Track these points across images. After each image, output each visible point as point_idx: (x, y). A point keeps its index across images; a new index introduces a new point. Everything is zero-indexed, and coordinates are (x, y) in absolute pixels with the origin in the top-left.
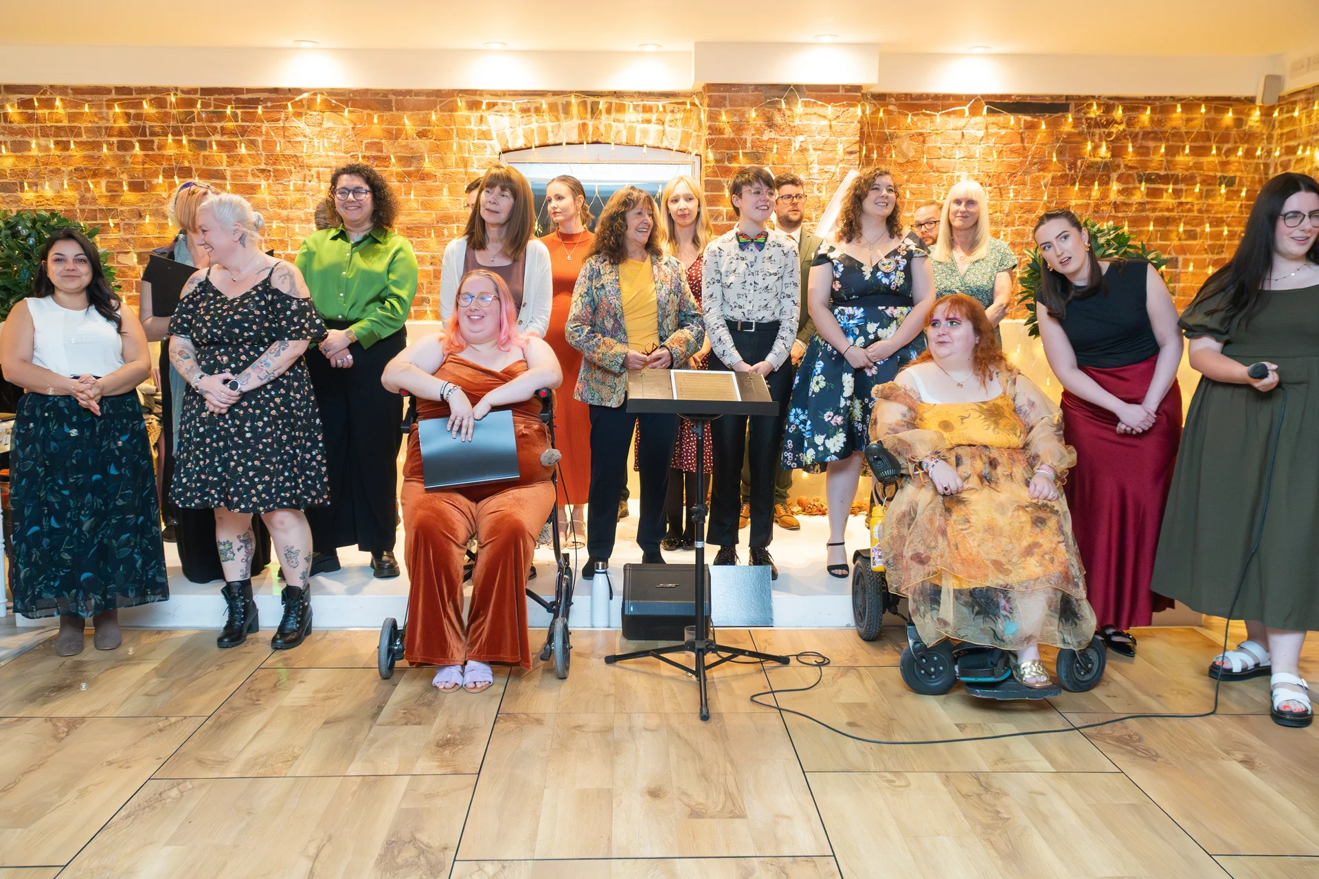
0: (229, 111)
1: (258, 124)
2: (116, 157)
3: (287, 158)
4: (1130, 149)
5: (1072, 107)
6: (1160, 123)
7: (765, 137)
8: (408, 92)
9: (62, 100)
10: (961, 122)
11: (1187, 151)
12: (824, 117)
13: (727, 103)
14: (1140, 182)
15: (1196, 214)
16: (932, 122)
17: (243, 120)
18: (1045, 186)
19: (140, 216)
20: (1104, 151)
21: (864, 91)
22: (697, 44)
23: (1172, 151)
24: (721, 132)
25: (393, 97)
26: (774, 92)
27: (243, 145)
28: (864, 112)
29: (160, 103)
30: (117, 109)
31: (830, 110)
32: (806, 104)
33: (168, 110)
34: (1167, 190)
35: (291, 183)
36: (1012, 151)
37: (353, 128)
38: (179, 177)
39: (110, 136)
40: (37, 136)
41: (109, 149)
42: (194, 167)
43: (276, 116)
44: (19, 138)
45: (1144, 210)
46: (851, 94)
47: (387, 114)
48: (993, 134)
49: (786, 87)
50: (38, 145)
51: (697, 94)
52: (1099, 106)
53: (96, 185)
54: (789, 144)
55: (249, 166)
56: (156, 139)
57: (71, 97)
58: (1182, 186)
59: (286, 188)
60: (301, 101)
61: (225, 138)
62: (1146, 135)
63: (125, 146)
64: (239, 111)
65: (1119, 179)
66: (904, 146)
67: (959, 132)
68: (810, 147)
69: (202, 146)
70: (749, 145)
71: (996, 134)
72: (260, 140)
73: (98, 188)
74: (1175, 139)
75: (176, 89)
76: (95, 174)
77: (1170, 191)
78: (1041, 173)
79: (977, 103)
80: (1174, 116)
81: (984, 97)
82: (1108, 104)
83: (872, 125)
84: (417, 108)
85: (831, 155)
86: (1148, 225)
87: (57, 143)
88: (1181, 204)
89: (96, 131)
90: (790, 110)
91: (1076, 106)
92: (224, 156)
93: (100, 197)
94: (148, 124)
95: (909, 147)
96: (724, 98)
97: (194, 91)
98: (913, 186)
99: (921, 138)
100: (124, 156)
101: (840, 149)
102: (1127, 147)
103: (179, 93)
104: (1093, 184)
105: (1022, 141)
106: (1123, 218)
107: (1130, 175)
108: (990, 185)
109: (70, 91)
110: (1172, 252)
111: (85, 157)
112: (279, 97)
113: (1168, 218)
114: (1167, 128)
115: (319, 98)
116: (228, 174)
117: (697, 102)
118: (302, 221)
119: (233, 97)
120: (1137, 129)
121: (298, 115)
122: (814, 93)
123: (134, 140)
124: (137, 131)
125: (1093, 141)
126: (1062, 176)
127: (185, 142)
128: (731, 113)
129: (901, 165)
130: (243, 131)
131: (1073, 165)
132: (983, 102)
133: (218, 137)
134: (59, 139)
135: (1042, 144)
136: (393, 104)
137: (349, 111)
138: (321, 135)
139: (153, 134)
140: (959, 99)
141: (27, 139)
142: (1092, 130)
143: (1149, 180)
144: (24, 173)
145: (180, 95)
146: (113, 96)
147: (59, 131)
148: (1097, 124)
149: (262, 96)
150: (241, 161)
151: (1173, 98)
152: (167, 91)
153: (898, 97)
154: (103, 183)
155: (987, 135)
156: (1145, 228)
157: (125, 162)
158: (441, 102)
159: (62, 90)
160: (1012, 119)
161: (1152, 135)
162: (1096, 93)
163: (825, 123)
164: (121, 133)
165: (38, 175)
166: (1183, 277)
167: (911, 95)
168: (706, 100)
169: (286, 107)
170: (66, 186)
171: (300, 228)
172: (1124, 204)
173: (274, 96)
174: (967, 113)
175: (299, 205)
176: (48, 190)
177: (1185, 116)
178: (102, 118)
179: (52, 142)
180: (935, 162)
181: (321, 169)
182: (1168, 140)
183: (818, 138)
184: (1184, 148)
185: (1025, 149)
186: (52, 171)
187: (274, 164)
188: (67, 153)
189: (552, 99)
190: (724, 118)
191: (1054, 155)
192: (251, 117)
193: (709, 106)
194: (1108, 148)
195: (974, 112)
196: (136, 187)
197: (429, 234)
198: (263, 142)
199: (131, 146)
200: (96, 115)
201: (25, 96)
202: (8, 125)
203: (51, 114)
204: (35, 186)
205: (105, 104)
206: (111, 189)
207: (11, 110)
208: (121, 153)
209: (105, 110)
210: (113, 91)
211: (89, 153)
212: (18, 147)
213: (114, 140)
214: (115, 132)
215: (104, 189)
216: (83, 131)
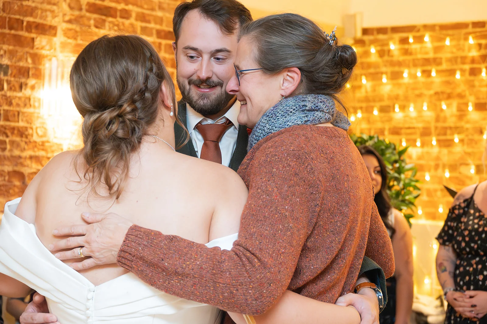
2: (466, 82)
9: (431, 36)
19: (481, 132)
30: (471, 41)
39: (463, 63)
40: (408, 66)
41: (462, 75)
44: (396, 69)
50: (409, 74)
53: (448, 106)
57: (437, 33)
63: (474, 72)
73: (449, 108)
76: (449, 97)
87: (423, 72)
89: (453, 60)
93: (452, 116)
100: (473, 81)
109: (437, 28)
111: (443, 82)
123: (482, 66)
134: (425, 68)
141: (401, 69)
144: (397, 98)
146: (470, 29)
147: (427, 61)
154: (455, 103)
157: (473, 86)
159: (430, 28)
164: (473, 61)
165: (407, 99)
170: (425, 108)
176: (412, 110)
179: (419, 70)
186: (416, 95)
188: (429, 80)
199: (480, 71)
200: (455, 46)
201: (404, 35)
202: (390, 59)
203: (421, 48)
204: (403, 108)
205: (462, 37)
206: (459, 109)
207: (393, 47)
208: (472, 78)
209: (462, 42)
210: (470, 26)
211: (447, 79)
212: (396, 76)
213: (467, 67)
214: (468, 60)
215: (454, 109)
216: (444, 60)
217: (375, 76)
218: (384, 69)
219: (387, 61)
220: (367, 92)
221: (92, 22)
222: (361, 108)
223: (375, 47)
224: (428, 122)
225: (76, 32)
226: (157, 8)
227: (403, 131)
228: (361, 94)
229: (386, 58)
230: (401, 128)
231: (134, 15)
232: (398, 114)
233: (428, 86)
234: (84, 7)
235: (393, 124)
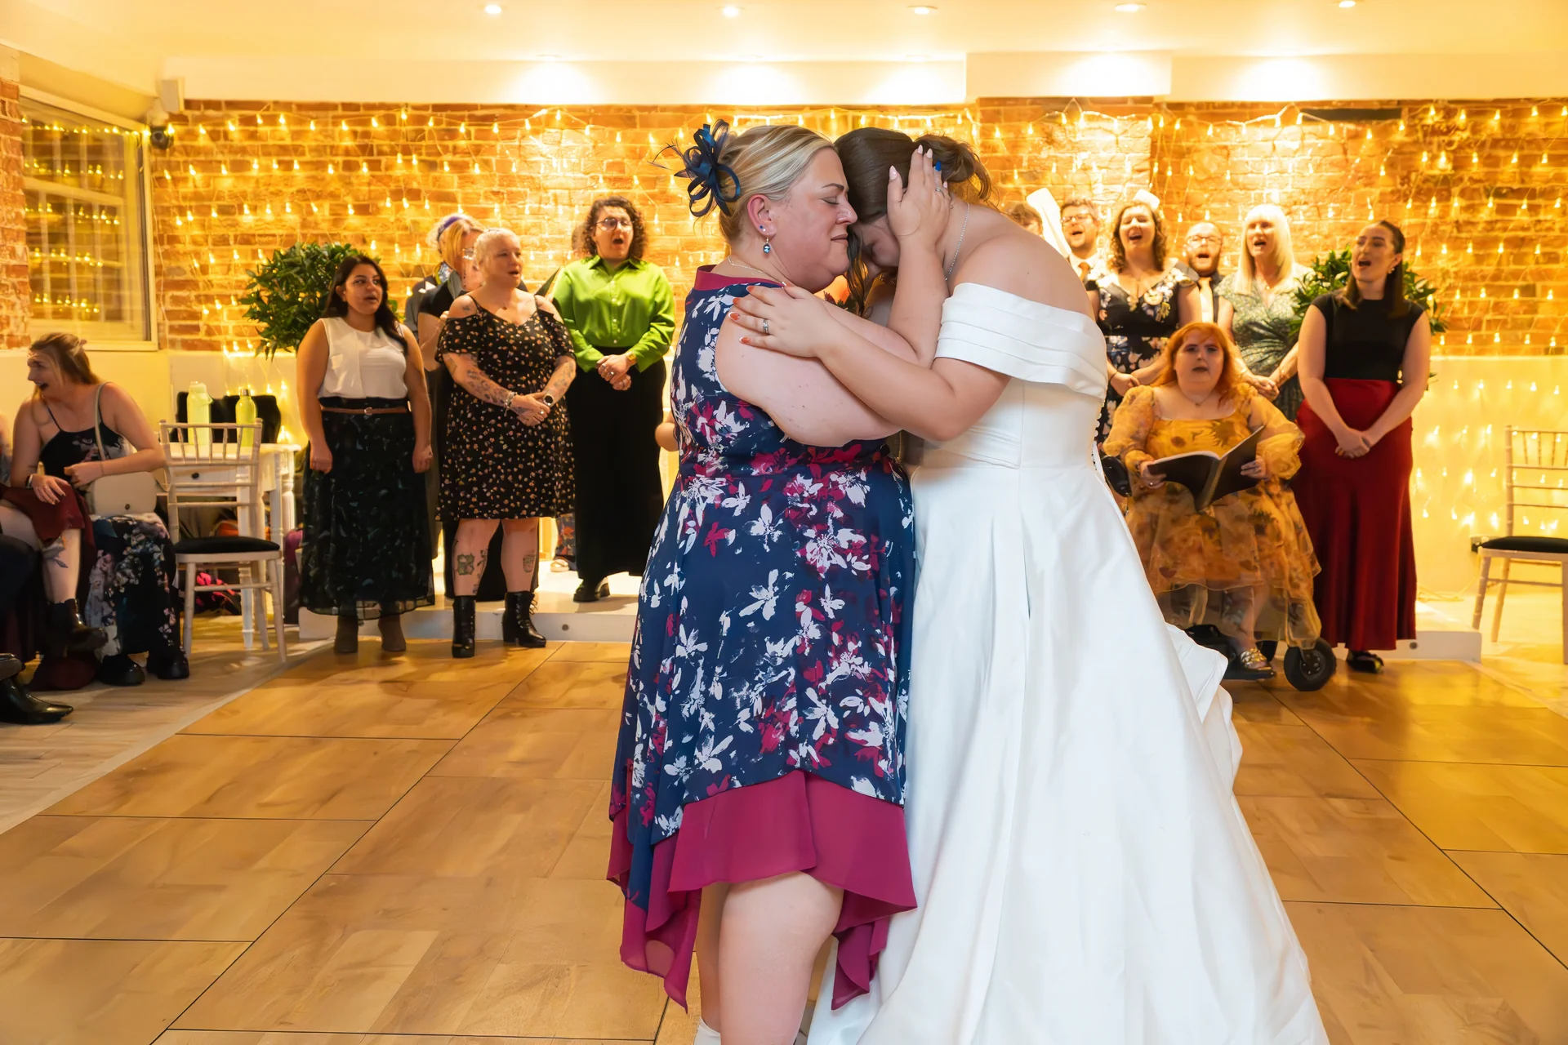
0: (462, 128)
1: (493, 143)
2: (341, 178)
3: (522, 179)
4: (1475, 160)
5: (1405, 111)
6: (1512, 128)
7: (1044, 155)
8: (654, 108)
9: (287, 117)
10: (1270, 133)
11: (1545, 160)
12: (1111, 132)
13: (1002, 118)
14: (1488, 196)
15: (1557, 233)
16: (1238, 132)
17: (476, 138)
18: (1372, 204)
19: (364, 242)
20: (1443, 163)
21: (1156, 101)
22: (970, 55)
23: (1527, 161)
24: (994, 150)
25: (637, 113)
26: (1053, 106)
27: (477, 165)
28: (1156, 124)
29: (390, 120)
30: (344, 127)
31: (1116, 124)
32: (1090, 119)
33: (397, 127)
34: (1520, 206)
35: (527, 206)
36: (1332, 164)
37: (594, 147)
38: (409, 200)
39: (336, 155)
40: (257, 156)
41: (335, 169)
42: (423, 188)
43: (512, 134)
44: (239, 157)
45: (1492, 229)
46: (1143, 106)
47: (630, 132)
48: (1310, 146)
49: (1066, 100)
50: (259, 164)
51: (970, 107)
52: (1437, 110)
53: (318, 206)
54: (1070, 161)
55: (482, 188)
56: (384, 159)
57: (294, 113)
58: (1539, 201)
59: (521, 212)
60: (539, 118)
61: (458, 158)
62: (1495, 143)
63: (350, 166)
64: (473, 129)
65: (1462, 194)
66: (1206, 160)
67: (1270, 143)
68: (1094, 166)
69: (433, 166)
70: (1025, 164)
71: (1315, 145)
72: (493, 159)
73: (320, 211)
74: (1530, 148)
75: (407, 105)
76: (318, 196)
77: (1525, 207)
78: (1367, 189)
79: (1289, 111)
80: (1529, 120)
81: (1298, 104)
82: (1449, 109)
83: (1167, 137)
84: (663, 124)
85: (1118, 173)
86: (1497, 247)
87: (280, 163)
88: (1539, 221)
89: (318, 150)
90: (1072, 124)
91: (1410, 111)
92: (456, 177)
93: (324, 220)
94: (376, 142)
95: (1212, 164)
96: (998, 112)
97: (425, 107)
98: (1215, 206)
99: (1225, 152)
100: (350, 177)
101: (1128, 167)
102: (1469, 158)
103: (410, 110)
104: (1429, 200)
105: (1345, 152)
106: (1467, 239)
107: (1475, 190)
108: (1306, 203)
109: (294, 107)
110: (1529, 277)
111: (308, 177)
112: (513, 115)
113: (1523, 239)
114: (1522, 133)
115: (558, 116)
116: (459, 197)
117: (969, 116)
118: (537, 248)
119: (466, 113)
120: (1483, 136)
121: (536, 132)
122: (1099, 106)
123: (360, 159)
124: (366, 150)
125: (1429, 152)
126: (1392, 192)
127: (415, 162)
128: (1006, 130)
129: (1200, 182)
130: (477, 150)
131: (1405, 179)
132: (1297, 109)
133: (449, 157)
134: (282, 158)
135: (1369, 156)
136: (638, 120)
137: (591, 129)
138: (560, 154)
139: (381, 153)
140: (1271, 108)
141: (247, 158)
142: (1428, 139)
143: (1498, 194)
144: (244, 195)
145: (410, 111)
146: (340, 112)
147: (284, 149)
148: (1434, 131)
149: (497, 112)
150: (473, 183)
151: (1529, 100)
152: (398, 107)
153: (1199, 106)
154: (327, 205)
155: (1303, 147)
156: (1493, 251)
157: (350, 184)
158: (689, 118)
159: (286, 106)
160: (1331, 128)
161: (1503, 143)
162: (1433, 97)
163: (1112, 138)
164: (347, 152)
165: (257, 196)
166: (1542, 308)
167: (1213, 103)
168: (979, 115)
169: (523, 124)
170: (288, 210)
171: (536, 255)
172: (1469, 223)
173: (509, 112)
174: (1278, 122)
175: (534, 230)
176: (268, 213)
177: (1544, 120)
178: (326, 137)
179: (274, 161)
180: (1241, 179)
181: (558, 192)
182: (1522, 148)
183: (1103, 155)
184: (1541, 157)
185: (1347, 160)
186: (272, 193)
187: (508, 186)
188: (287, 173)
189: (809, 114)
190: (997, 134)
191: (1383, 168)
192: (484, 135)
193: (982, 121)
194: (1448, 159)
195: (1287, 120)
196: (362, 210)
197: (673, 263)
198: (497, 161)
199: (357, 166)
200: (320, 132)
201: (247, 113)
202: (228, 143)
203: (274, 132)
204: (254, 209)
205: (330, 120)
206: (334, 212)
207: (233, 127)
208: (347, 174)
209: (331, 127)
210: (340, 108)
211: (314, 173)
212: (239, 167)
213: (340, 159)
214: (341, 152)
215: (327, 212)
216: (307, 150)
218: (220, 157)
219: (225, 146)
220: (196, 187)
222: (191, 208)
223: (205, 126)
228: (186, 189)
229: (222, 142)
232: (247, 218)
235: (239, 231)
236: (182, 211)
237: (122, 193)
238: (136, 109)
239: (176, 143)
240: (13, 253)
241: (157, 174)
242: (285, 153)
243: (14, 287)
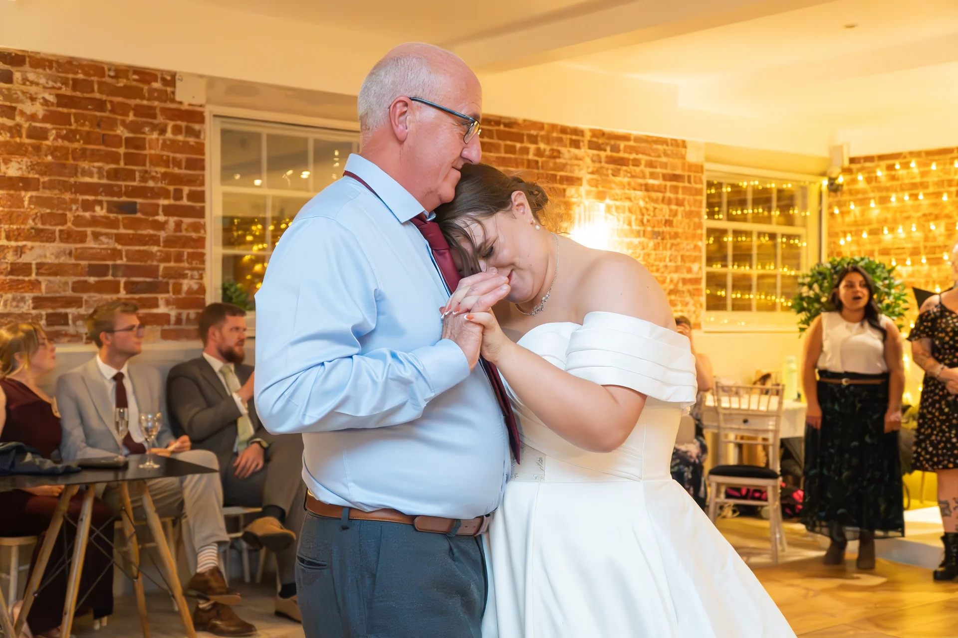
2: (954, 203)
9: (917, 162)
39: (950, 186)
40: (896, 191)
41: (949, 197)
44: (884, 194)
50: (896, 197)
53: (937, 226)
57: (922, 159)
73: (938, 229)
76: (937, 218)
87: (911, 195)
89: (940, 183)
93: (940, 235)
109: (923, 154)
111: (930, 204)
134: (912, 192)
141: (889, 194)
144: (885, 221)
147: (914, 186)
154: (943, 224)
159: (916, 154)
165: (895, 221)
170: (914, 229)
176: (901, 231)
178: (945, 173)
179: (907, 194)
186: (904, 218)
188: (917, 203)
200: (941, 171)
201: (890, 162)
202: (877, 185)
203: (908, 173)
204: (892, 230)
205: (948, 161)
206: (947, 229)
207: (880, 173)
209: (948, 167)
211: (935, 201)
212: (884, 201)
213: (953, 189)
215: (942, 229)
216: (930, 184)
217: (863, 202)
218: (871, 195)
219: (874, 187)
220: (855, 217)
221: (610, 172)
222: (851, 232)
223: (863, 174)
224: (918, 242)
225: (597, 181)
226: (662, 155)
227: (892, 252)
228: (849, 219)
229: (874, 184)
230: (890, 249)
231: (643, 162)
232: (887, 236)
233: (917, 208)
234: (603, 159)
235: (882, 246)
236: (845, 234)
237: (804, 226)
238: (819, 168)
239: (845, 188)
240: (690, 270)
241: (831, 211)
242: (913, 188)
243: (689, 291)
